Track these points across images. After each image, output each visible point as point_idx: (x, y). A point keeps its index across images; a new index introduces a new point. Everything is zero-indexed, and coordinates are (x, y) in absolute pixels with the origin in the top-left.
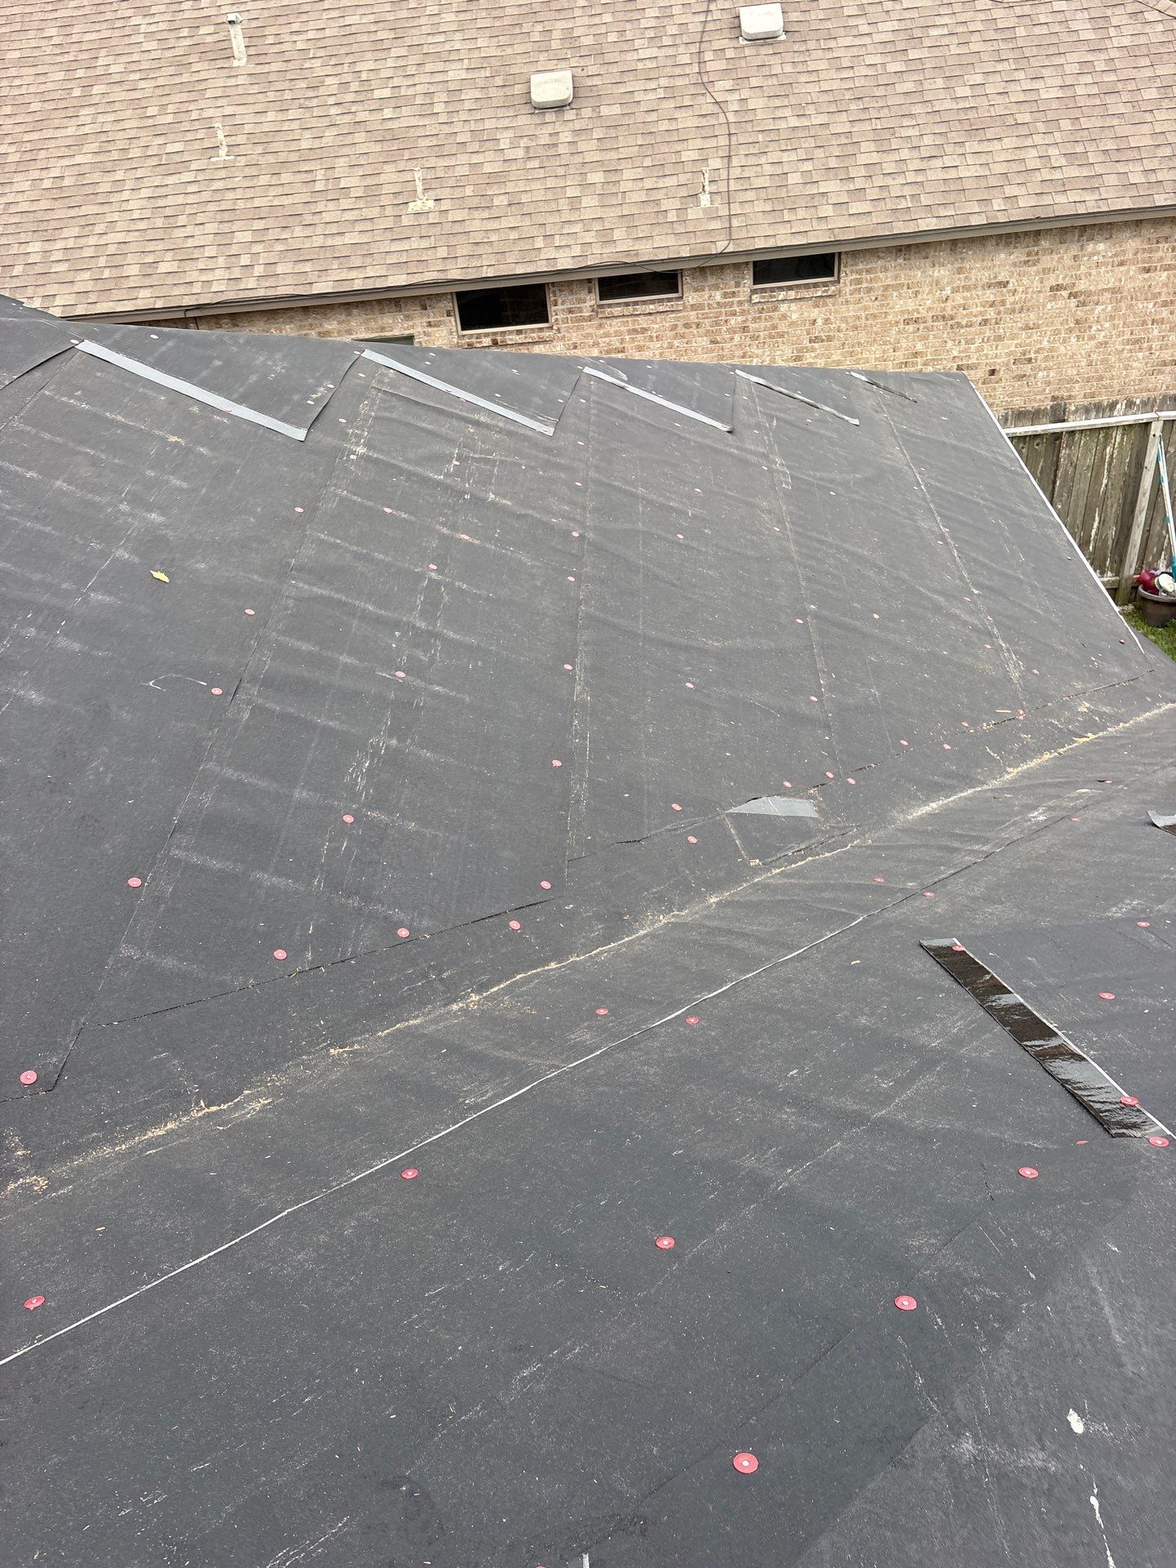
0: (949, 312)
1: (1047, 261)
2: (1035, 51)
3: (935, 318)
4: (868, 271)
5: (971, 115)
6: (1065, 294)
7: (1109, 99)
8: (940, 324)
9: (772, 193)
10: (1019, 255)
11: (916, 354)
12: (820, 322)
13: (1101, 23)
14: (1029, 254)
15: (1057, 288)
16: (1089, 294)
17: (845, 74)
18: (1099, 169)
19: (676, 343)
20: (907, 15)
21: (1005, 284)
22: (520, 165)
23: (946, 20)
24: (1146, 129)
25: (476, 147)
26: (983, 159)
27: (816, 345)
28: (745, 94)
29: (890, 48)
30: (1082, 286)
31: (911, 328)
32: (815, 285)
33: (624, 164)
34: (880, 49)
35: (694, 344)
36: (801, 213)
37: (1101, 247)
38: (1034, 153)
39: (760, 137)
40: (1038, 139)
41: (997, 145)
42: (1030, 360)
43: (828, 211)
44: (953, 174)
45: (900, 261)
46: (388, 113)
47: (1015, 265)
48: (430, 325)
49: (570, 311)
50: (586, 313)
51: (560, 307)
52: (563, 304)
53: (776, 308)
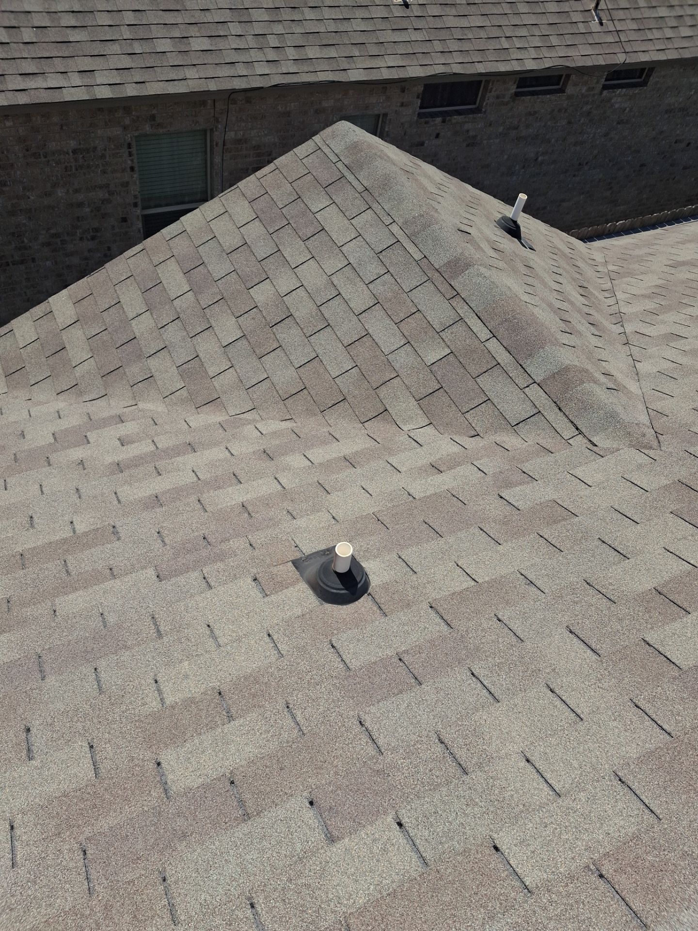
3: (680, 109)
4: (664, 77)
9: (634, 13)
11: (662, 132)
12: (628, 109)
19: (549, 123)
27: (619, 126)
31: (666, 116)
35: (559, 124)
36: (656, 33)
48: (402, 105)
49: (498, 97)
50: (506, 99)
51: (493, 93)
52: (495, 91)
53: (611, 99)
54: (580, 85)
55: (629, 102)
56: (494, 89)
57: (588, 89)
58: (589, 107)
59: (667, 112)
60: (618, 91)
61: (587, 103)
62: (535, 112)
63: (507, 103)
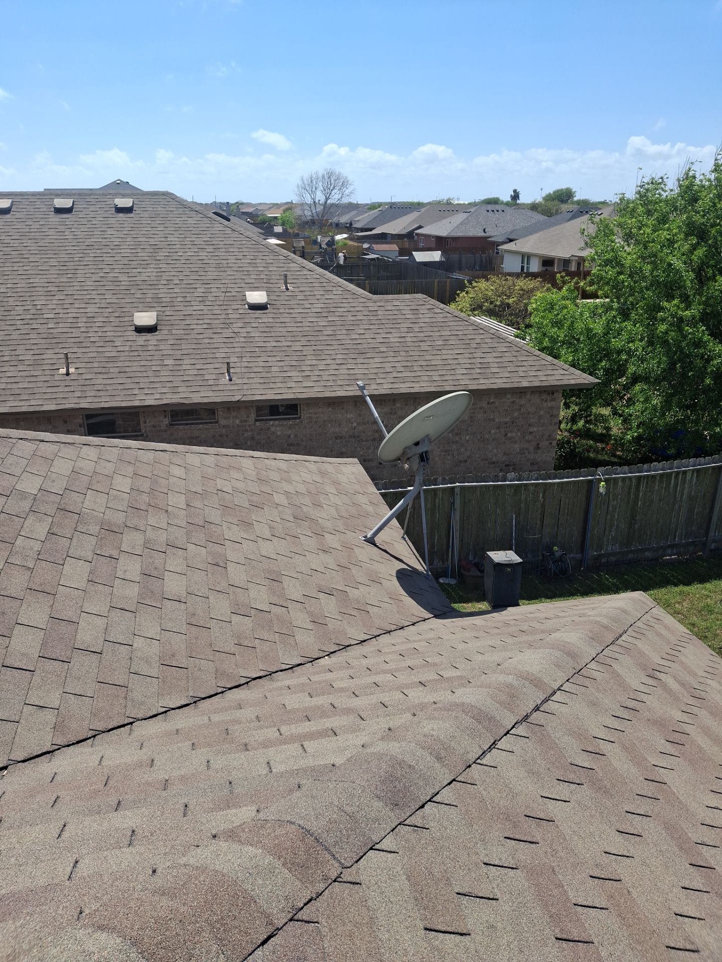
0: (356, 434)
2: (387, 321)
3: (350, 437)
4: (315, 413)
5: (359, 346)
7: (421, 344)
8: (353, 440)
9: (264, 375)
12: (292, 435)
13: (416, 312)
17: (299, 325)
18: (419, 374)
20: (326, 301)
22: (126, 354)
23: (345, 305)
24: (438, 357)
25: (102, 344)
26: (365, 366)
27: (291, 448)
28: (249, 330)
29: (319, 315)
31: (339, 441)
32: (289, 419)
33: (184, 357)
34: (315, 315)
36: (279, 385)
38: (388, 365)
39: (257, 349)
40: (391, 359)
41: (371, 361)
43: (293, 385)
44: (352, 372)
45: (330, 409)
46: (50, 326)
48: (68, 431)
49: (154, 426)
50: (163, 428)
51: (148, 424)
52: (150, 422)
53: (269, 429)
54: (231, 418)
55: (290, 431)
56: (148, 421)
57: (241, 421)
58: (250, 434)
59: (337, 438)
60: (271, 423)
61: (247, 431)
62: (197, 437)
63: (166, 431)
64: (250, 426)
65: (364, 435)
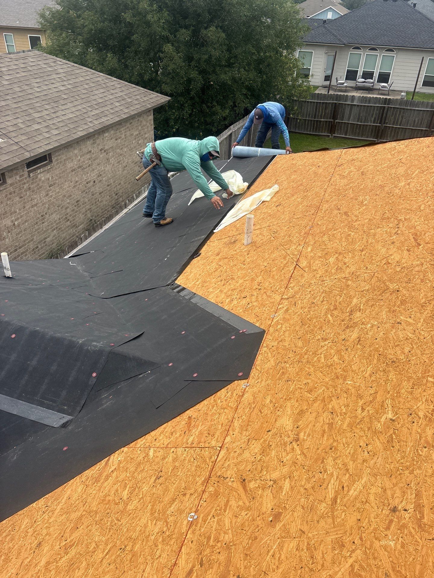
0: (81, 165)
1: (98, 141)
2: (42, 74)
4: (59, 155)
5: (49, 97)
6: (103, 151)
7: (79, 89)
10: (92, 141)
11: (77, 182)
12: (50, 178)
14: (94, 140)
15: (101, 150)
16: (107, 150)
18: (101, 110)
21: (90, 151)
24: (97, 96)
26: (69, 111)
27: (51, 188)
30: (106, 148)
31: (73, 173)
35: (15, 201)
36: (39, 137)
37: (107, 134)
38: (80, 107)
40: (76, 103)
41: (67, 106)
42: (101, 175)
47: (91, 145)
53: (37, 176)
54: (14, 175)
55: (48, 174)
57: (21, 176)
58: (27, 185)
59: (72, 171)
61: (25, 183)
64: (26, 178)
65: (84, 163)
